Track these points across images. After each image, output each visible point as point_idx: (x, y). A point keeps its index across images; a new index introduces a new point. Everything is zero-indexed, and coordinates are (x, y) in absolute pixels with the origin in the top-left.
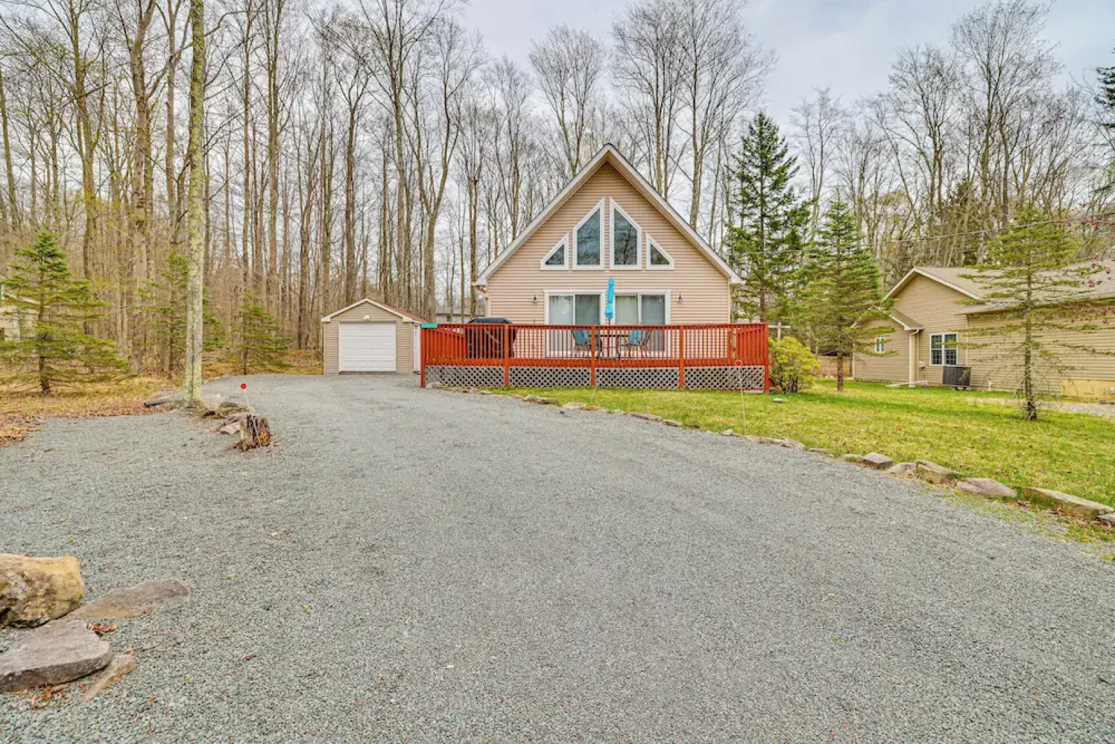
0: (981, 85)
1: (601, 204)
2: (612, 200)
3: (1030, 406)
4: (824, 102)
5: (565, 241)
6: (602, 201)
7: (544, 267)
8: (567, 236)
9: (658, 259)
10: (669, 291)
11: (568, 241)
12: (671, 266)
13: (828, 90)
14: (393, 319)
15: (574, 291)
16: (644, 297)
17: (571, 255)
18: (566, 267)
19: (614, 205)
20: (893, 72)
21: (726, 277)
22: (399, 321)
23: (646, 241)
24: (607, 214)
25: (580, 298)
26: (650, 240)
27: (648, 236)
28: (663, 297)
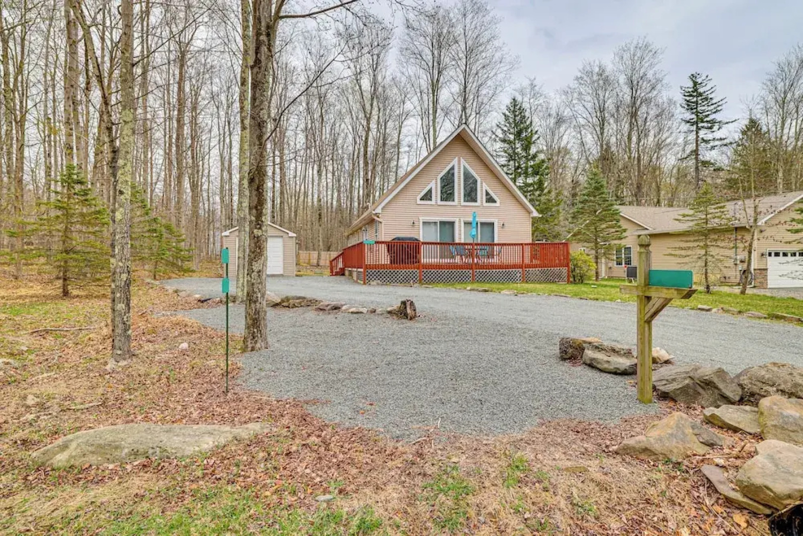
0: (627, 90)
1: (455, 162)
2: (462, 160)
3: (708, 287)
4: (533, 86)
5: (432, 185)
6: (456, 159)
7: (419, 202)
8: (434, 181)
9: (490, 200)
10: (497, 220)
11: (435, 185)
12: (498, 204)
13: (535, 79)
14: (281, 234)
15: (438, 219)
16: (482, 224)
17: (436, 194)
18: (433, 202)
19: (463, 161)
20: (579, 75)
21: (529, 212)
22: (285, 236)
23: (483, 187)
24: (459, 168)
25: (443, 223)
26: (485, 187)
27: (484, 184)
28: (493, 224)
